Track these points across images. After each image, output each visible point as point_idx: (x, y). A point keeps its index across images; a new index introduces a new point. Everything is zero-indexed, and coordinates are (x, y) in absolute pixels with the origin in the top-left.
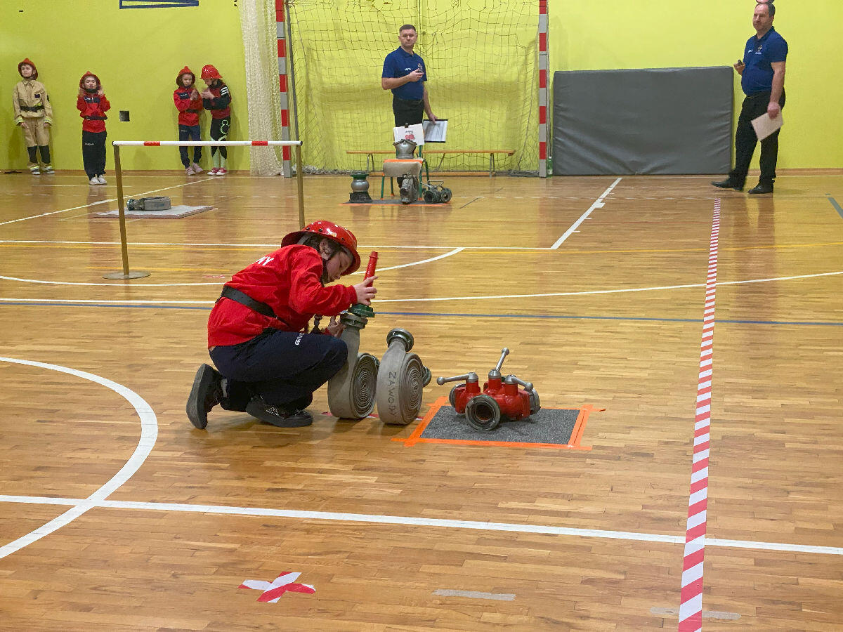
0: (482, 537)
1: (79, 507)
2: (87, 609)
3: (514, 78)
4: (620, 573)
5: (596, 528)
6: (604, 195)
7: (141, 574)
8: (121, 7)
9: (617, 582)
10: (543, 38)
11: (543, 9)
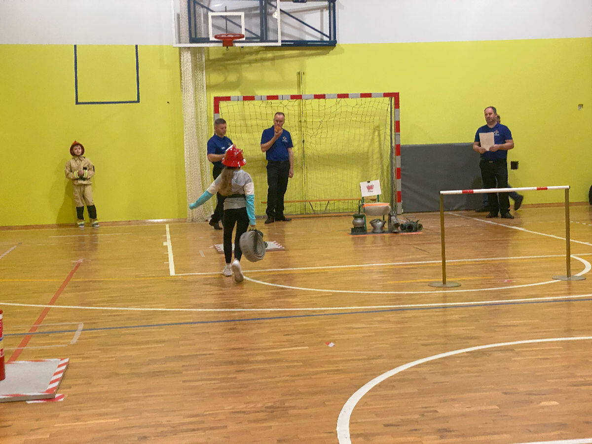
10: (398, 124)
11: (397, 105)
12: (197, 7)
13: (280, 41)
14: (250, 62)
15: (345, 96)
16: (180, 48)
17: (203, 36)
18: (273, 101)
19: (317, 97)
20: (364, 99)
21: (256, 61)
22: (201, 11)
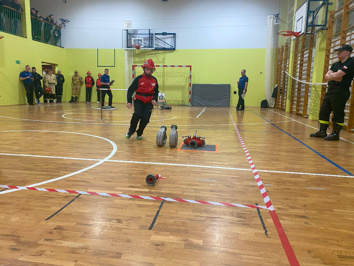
0: (203, 169)
1: (102, 161)
2: (109, 182)
3: (184, 85)
4: (240, 176)
5: (229, 167)
6: (204, 109)
7: (121, 175)
8: (98, 66)
9: (239, 178)
10: (191, 76)
11: (191, 70)
13: (154, 47)
15: (173, 66)
19: (164, 66)
20: (180, 67)
22: (132, 38)
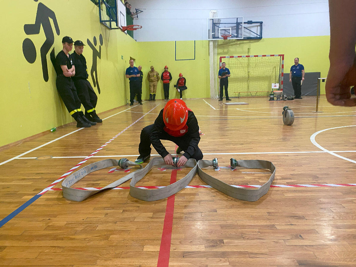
8: (176, 60)
10: (283, 66)
11: (283, 59)
12: (215, 26)
13: (243, 37)
14: (232, 45)
15: (265, 56)
16: (209, 41)
17: (217, 36)
18: (240, 58)
19: (255, 56)
20: (271, 57)
21: (234, 45)
22: (216, 28)
